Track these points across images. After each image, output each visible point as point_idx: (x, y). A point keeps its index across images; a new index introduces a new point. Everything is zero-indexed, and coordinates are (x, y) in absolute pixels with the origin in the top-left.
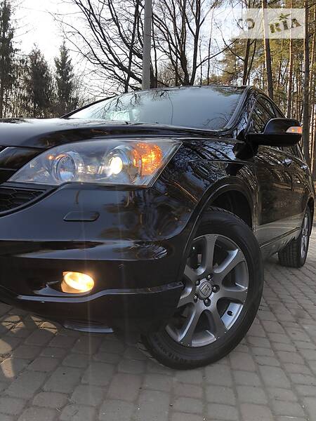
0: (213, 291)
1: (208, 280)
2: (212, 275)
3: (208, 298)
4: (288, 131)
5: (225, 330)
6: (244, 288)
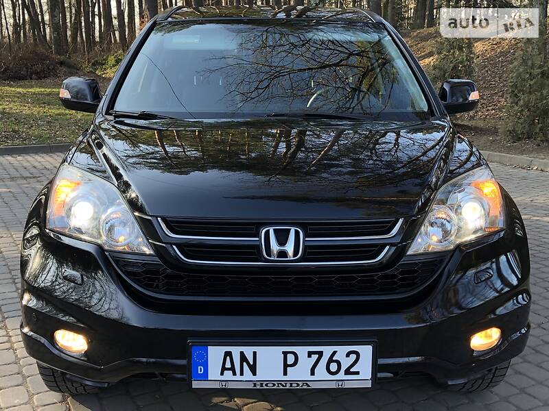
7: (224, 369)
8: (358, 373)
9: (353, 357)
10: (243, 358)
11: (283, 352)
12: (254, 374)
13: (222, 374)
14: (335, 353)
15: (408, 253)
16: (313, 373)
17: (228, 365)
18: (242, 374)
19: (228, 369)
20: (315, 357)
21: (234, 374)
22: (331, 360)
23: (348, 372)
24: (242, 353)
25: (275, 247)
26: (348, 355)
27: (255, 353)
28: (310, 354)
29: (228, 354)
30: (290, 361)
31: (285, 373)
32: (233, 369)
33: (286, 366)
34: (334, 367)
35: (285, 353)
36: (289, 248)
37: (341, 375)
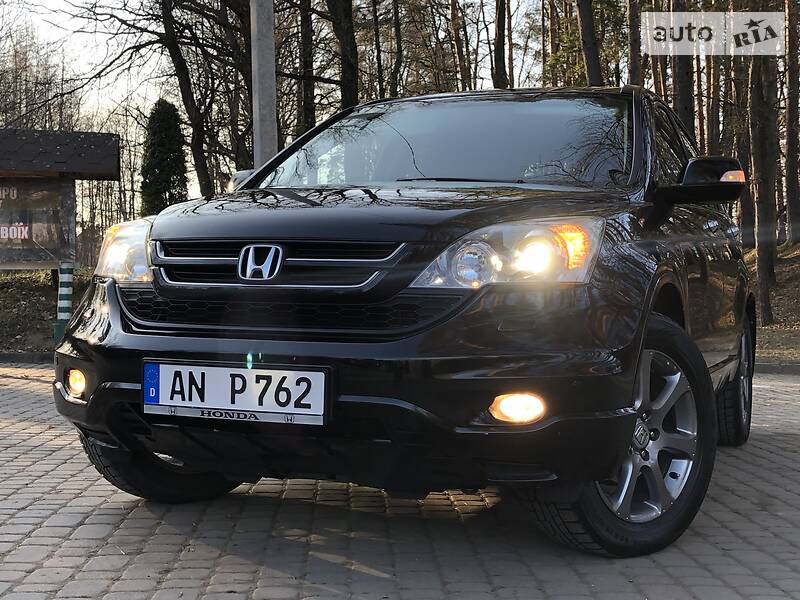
0: (651, 438)
1: (644, 420)
2: (648, 413)
3: (644, 449)
4: (723, 179)
5: (672, 499)
6: (692, 433)
7: (174, 392)
8: (308, 406)
9: (304, 385)
10: (192, 381)
11: (231, 375)
12: (203, 400)
13: (172, 398)
14: (284, 378)
15: (411, 286)
16: (261, 403)
17: (178, 389)
18: (190, 399)
19: (178, 393)
20: (263, 382)
21: (183, 399)
22: (280, 388)
23: (298, 404)
24: (191, 373)
25: (251, 266)
26: (298, 383)
27: (203, 374)
28: (258, 379)
29: (178, 374)
30: (238, 387)
31: (233, 402)
32: (182, 392)
33: (234, 392)
34: (283, 397)
35: (233, 376)
36: (266, 268)
37: (291, 408)
